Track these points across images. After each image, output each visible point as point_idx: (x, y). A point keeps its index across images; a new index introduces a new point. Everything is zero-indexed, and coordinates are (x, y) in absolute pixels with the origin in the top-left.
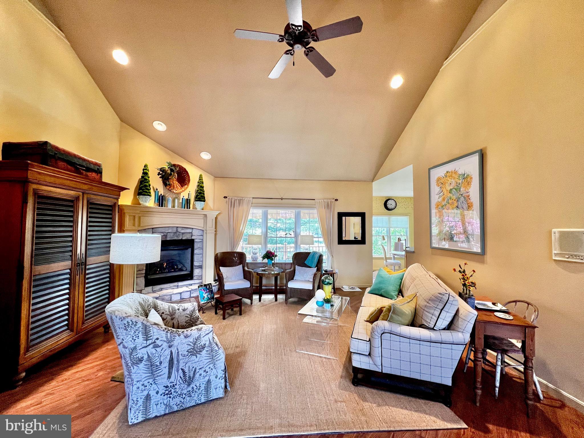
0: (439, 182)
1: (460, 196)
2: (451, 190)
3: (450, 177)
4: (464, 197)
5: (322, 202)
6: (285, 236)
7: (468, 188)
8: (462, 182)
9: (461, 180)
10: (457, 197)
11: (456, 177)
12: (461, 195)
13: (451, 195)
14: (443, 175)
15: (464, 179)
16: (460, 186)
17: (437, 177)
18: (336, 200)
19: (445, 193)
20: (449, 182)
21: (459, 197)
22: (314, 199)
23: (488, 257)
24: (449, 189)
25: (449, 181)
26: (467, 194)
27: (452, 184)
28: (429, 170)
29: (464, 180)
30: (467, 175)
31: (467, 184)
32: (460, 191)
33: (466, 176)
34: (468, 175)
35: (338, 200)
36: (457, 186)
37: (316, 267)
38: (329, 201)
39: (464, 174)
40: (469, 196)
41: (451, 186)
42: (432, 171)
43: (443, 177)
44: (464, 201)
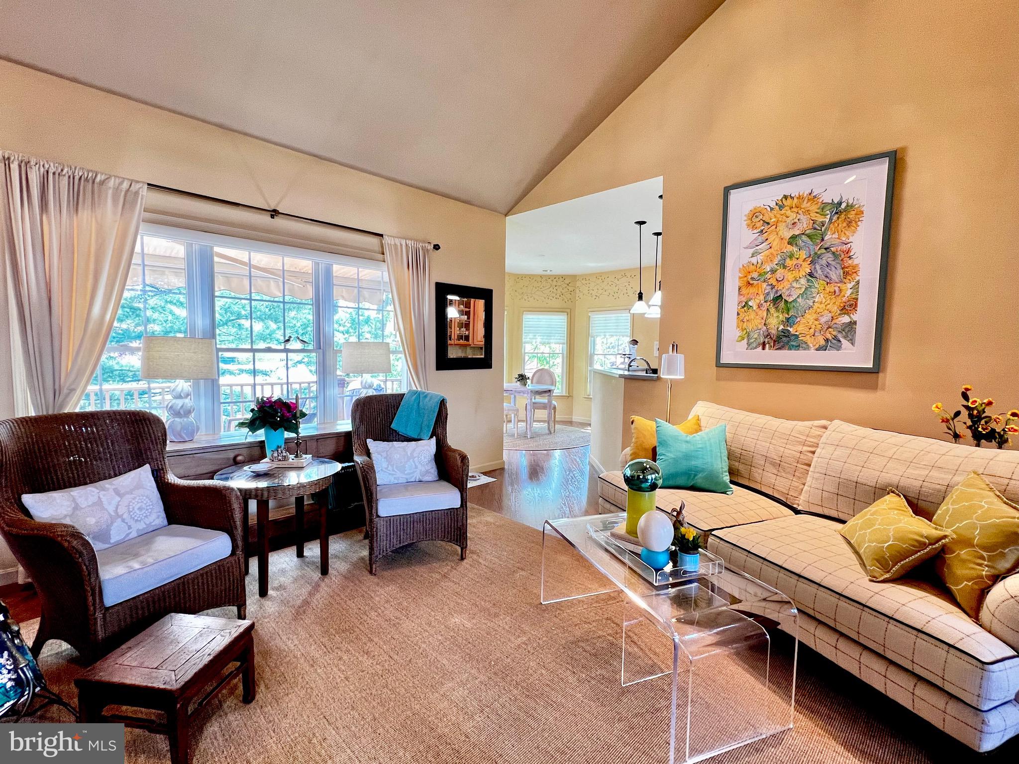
0: (758, 220)
1: (823, 251)
2: (794, 237)
3: (795, 210)
4: (833, 253)
5: (401, 245)
6: (282, 347)
7: (847, 234)
8: (831, 219)
9: (828, 217)
10: (812, 253)
11: (814, 208)
12: (826, 249)
13: (795, 249)
14: (773, 205)
15: (836, 213)
16: (823, 229)
17: (751, 208)
18: (437, 247)
19: (775, 244)
20: (788, 220)
21: (819, 253)
22: (381, 235)
23: (890, 375)
24: (788, 235)
25: (790, 218)
26: (845, 247)
27: (799, 225)
28: (727, 190)
29: (836, 216)
30: (847, 206)
31: (845, 224)
32: (823, 240)
33: (843, 206)
34: (850, 207)
35: (439, 248)
36: (815, 229)
37: (431, 437)
38: (420, 245)
39: (840, 204)
40: (849, 251)
41: (796, 229)
42: (734, 195)
43: (772, 209)
44: (833, 263)
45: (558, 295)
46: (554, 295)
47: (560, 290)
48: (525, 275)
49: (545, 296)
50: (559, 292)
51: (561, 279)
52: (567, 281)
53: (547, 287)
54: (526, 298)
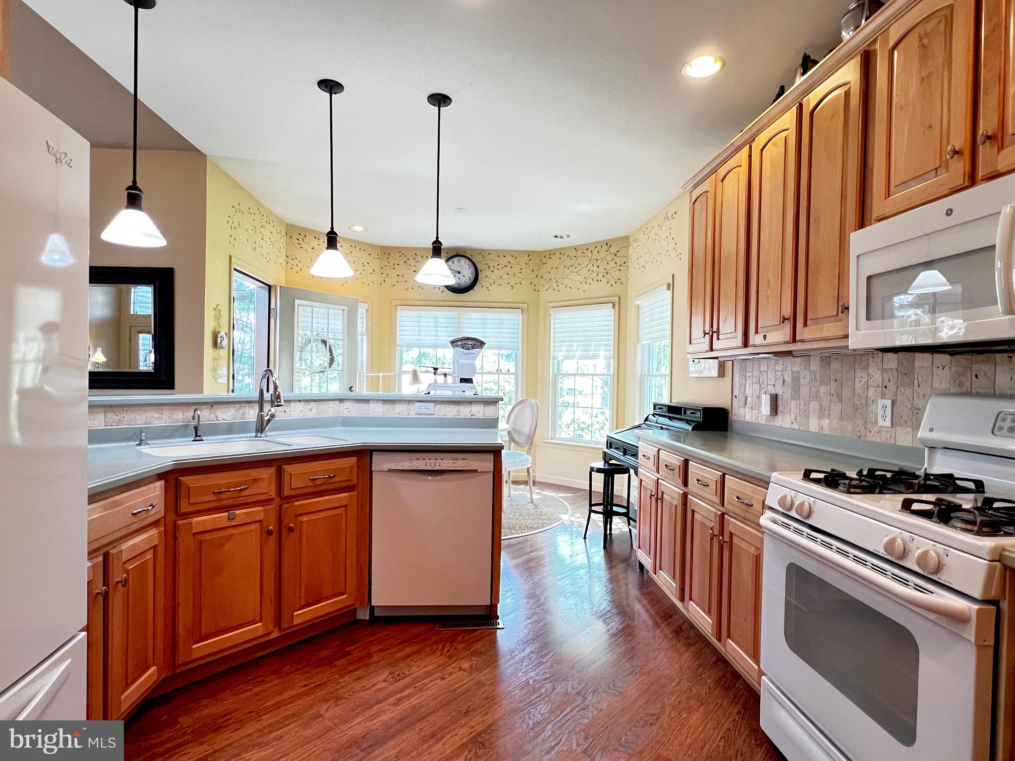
45: (601, 275)
46: (594, 275)
47: (603, 265)
48: (554, 250)
49: (581, 278)
50: (601, 269)
51: (605, 247)
52: (613, 250)
53: (584, 265)
54: (554, 285)
